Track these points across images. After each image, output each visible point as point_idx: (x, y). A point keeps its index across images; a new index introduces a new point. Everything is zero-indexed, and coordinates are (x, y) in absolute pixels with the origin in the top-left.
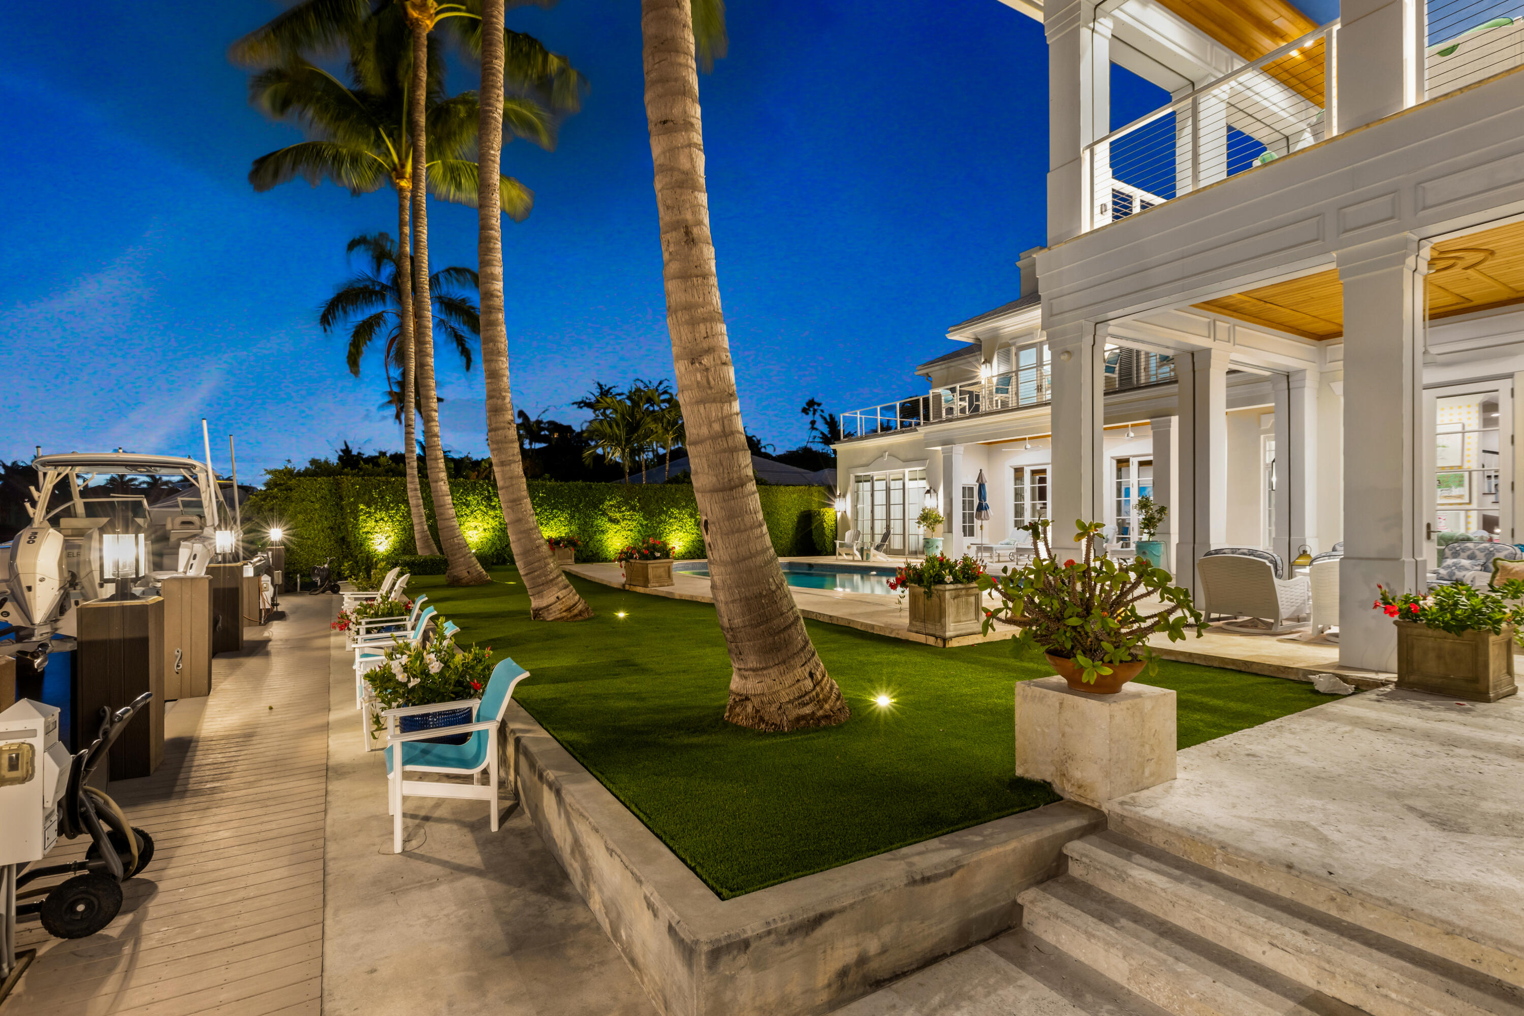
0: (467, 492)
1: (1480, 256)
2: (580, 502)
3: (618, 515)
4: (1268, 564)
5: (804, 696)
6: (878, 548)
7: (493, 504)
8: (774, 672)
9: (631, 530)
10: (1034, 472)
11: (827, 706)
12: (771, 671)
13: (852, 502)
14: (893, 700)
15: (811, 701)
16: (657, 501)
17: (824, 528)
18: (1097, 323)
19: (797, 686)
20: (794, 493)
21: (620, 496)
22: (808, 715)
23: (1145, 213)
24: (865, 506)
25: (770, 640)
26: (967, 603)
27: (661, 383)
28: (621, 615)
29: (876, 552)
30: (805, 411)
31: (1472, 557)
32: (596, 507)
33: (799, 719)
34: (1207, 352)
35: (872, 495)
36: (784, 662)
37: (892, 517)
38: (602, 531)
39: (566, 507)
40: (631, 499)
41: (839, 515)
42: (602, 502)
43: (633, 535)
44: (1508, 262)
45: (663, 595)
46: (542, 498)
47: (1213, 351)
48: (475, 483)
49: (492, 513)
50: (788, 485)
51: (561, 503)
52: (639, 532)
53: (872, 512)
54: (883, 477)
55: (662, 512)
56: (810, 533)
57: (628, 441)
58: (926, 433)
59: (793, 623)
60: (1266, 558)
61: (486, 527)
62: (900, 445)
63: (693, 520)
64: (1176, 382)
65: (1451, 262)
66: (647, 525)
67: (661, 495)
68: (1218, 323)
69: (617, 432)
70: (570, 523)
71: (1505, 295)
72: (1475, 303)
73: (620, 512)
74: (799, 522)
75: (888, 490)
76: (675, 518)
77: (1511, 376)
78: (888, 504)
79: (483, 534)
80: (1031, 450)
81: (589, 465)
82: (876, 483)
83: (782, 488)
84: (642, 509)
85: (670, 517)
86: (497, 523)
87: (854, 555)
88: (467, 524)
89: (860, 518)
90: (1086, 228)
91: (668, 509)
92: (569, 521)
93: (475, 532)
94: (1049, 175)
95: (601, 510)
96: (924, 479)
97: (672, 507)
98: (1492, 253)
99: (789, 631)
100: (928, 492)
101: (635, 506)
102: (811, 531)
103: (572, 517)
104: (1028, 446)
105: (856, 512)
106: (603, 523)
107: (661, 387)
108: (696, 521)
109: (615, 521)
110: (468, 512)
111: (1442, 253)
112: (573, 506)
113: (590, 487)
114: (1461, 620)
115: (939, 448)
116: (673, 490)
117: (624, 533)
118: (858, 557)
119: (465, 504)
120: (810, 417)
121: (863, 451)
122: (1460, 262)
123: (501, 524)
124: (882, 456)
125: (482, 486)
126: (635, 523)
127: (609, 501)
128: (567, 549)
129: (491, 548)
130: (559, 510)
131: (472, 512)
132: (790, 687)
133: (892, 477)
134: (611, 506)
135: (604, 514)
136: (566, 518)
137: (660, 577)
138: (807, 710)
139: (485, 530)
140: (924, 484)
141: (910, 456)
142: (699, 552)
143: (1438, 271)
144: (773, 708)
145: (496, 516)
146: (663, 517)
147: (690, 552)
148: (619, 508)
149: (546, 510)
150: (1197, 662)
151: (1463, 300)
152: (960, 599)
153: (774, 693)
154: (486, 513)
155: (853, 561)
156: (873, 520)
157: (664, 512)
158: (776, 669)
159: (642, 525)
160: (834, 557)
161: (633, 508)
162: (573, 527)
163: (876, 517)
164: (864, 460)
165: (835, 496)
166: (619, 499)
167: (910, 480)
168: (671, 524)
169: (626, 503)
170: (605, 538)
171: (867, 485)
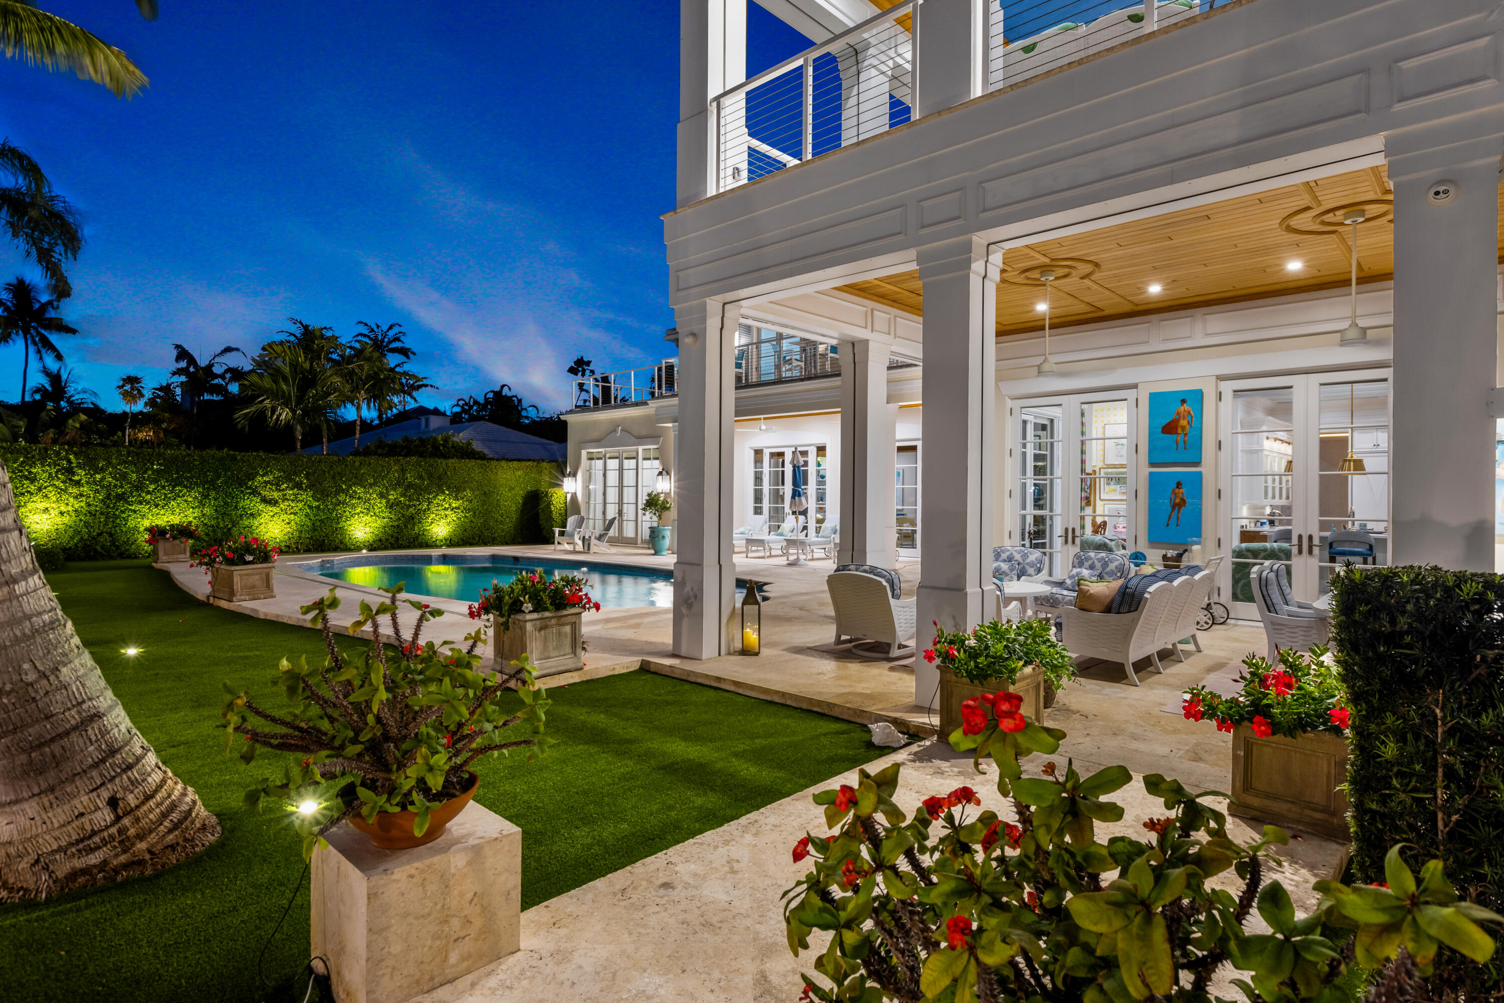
0: (30, 461)
1: (1088, 268)
2: (218, 478)
3: (276, 495)
4: (885, 583)
5: (90, 837)
6: (600, 538)
7: (76, 478)
8: (31, 808)
9: (295, 514)
10: (772, 455)
11: (142, 846)
12: (26, 806)
13: (583, 482)
14: (324, 804)
15: (105, 842)
16: (334, 477)
17: (551, 512)
18: (724, 304)
19: (77, 823)
20: (518, 469)
21: (279, 470)
22: (95, 866)
23: (754, 184)
24: (596, 487)
25: (23, 758)
26: (559, 634)
27: (391, 328)
28: (132, 652)
29: (597, 542)
30: (572, 371)
31: (1092, 567)
32: (241, 483)
33: (74, 875)
34: (866, 342)
35: (605, 475)
36: (52, 789)
37: (625, 501)
38: (252, 515)
39: (196, 483)
40: (295, 474)
41: (569, 496)
42: (252, 477)
43: (298, 520)
44: (1115, 276)
45: (247, 612)
46: (158, 471)
47: (870, 343)
48: (46, 450)
49: (74, 490)
50: (511, 460)
51: (187, 479)
52: (307, 515)
53: (604, 494)
54: (616, 454)
55: (339, 491)
56: (537, 515)
57: (300, 399)
58: (657, 408)
59: (75, 728)
60: (883, 577)
61: (63, 508)
62: (633, 420)
63: (384, 501)
64: (839, 375)
65: (1066, 270)
66: (318, 507)
67: (339, 470)
68: (875, 312)
69: (284, 387)
70: (202, 504)
71: (1128, 308)
72: (1108, 312)
73: (280, 491)
74: (525, 504)
75: (621, 470)
76: (359, 498)
77: (1135, 386)
78: (621, 487)
79: (59, 520)
80: (766, 430)
81: (243, 428)
82: (609, 461)
83: (503, 463)
84: (311, 486)
85: (352, 497)
86: (82, 504)
87: (573, 543)
88: (30, 506)
89: (592, 502)
90: (711, 191)
91: (350, 487)
92: (200, 502)
93: (45, 516)
94: (679, 126)
95: (250, 488)
96: (657, 459)
97: (355, 484)
98: (1097, 265)
99: (65, 742)
100: (660, 474)
101: (302, 483)
102: (537, 514)
103: (206, 496)
104: (763, 427)
105: (588, 494)
106: (254, 504)
107: (391, 333)
108: (388, 502)
109: (273, 502)
110: (32, 488)
111: (1053, 260)
112: (207, 482)
113: (234, 459)
114: (982, 669)
115: (670, 425)
116: (357, 464)
117: (285, 517)
118: (579, 546)
119: (27, 478)
120: (579, 379)
121: (595, 423)
122: (1074, 272)
123: (89, 505)
124: (615, 431)
125: (58, 454)
126: (300, 505)
127: (263, 476)
128: (177, 542)
129: (72, 538)
130: (185, 487)
131: (40, 489)
132: (62, 826)
133: (625, 455)
134: (265, 482)
135: (255, 492)
136: (196, 498)
137: (253, 587)
138: (94, 859)
139: (62, 513)
140: (657, 464)
141: (644, 432)
142: (392, 540)
143: (1057, 278)
144: (24, 865)
145: (81, 495)
146: (342, 497)
147: (380, 540)
148: (277, 485)
149: (164, 487)
150: (789, 703)
151: (1093, 309)
152: (549, 630)
153: (29, 839)
154: (65, 491)
155: (575, 552)
156: (605, 503)
157: (343, 491)
158: (34, 803)
159: (310, 507)
160: (551, 547)
161: (299, 486)
162: (207, 510)
163: (608, 501)
164: (596, 435)
165: (564, 475)
166: (277, 474)
167: (644, 459)
168: (354, 507)
169: (288, 479)
170: (256, 523)
171: (599, 464)
